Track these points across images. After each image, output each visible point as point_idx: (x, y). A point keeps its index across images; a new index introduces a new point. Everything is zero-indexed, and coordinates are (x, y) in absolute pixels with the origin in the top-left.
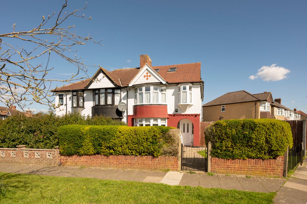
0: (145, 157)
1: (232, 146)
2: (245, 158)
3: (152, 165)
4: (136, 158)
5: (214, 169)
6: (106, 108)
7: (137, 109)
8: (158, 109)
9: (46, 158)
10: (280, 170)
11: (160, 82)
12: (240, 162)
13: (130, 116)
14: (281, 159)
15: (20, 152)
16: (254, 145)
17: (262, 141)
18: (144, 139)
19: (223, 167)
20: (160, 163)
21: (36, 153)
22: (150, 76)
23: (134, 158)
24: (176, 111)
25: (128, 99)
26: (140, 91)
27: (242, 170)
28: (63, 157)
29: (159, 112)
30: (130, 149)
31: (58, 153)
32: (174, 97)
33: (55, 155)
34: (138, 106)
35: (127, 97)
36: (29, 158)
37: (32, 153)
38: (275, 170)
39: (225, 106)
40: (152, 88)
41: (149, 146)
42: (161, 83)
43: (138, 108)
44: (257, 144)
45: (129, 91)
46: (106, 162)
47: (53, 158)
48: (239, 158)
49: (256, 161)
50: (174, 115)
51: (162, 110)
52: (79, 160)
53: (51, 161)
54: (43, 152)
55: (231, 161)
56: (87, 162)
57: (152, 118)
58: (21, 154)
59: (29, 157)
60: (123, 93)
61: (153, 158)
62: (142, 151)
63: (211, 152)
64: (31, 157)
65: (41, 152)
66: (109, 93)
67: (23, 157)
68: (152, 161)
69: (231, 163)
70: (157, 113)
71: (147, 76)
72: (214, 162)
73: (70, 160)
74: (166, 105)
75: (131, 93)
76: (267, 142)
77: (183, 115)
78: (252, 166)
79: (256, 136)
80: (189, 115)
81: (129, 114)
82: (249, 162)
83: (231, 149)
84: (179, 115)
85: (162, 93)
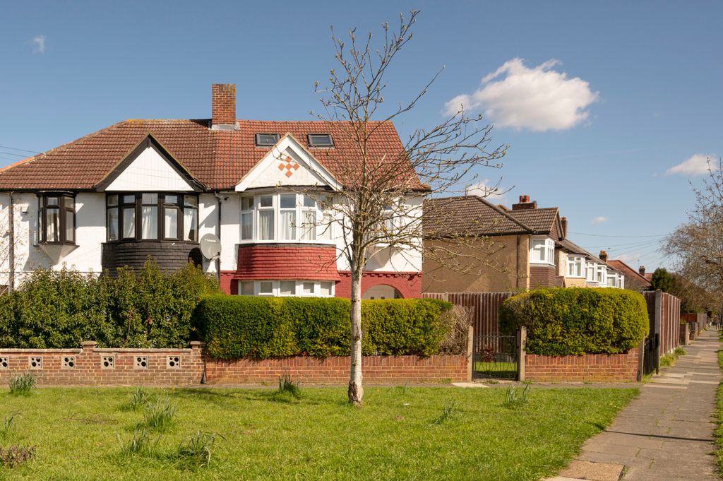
0: (403, 359)
1: (562, 334)
2: (583, 353)
3: (416, 372)
4: (385, 360)
5: (530, 374)
6: (162, 250)
7: (257, 255)
9: (165, 368)
10: (632, 372)
11: (324, 185)
12: (573, 360)
13: (226, 273)
14: (634, 353)
15: (90, 358)
16: (597, 329)
17: (609, 324)
18: (408, 321)
19: (545, 371)
20: (433, 368)
21: (135, 359)
22: (296, 167)
23: (381, 360)
25: (222, 226)
26: (262, 206)
27: (576, 374)
28: (210, 365)
29: (318, 265)
30: (377, 343)
31: (197, 357)
33: (188, 361)
34: (258, 247)
35: (219, 219)
36: (116, 371)
37: (126, 357)
38: (625, 371)
40: (300, 198)
41: (419, 334)
42: (328, 188)
43: (259, 251)
44: (601, 328)
45: (222, 201)
46: (316, 372)
47: (183, 367)
48: (573, 353)
49: (597, 357)
51: (324, 259)
52: (253, 369)
53: (177, 375)
54: (156, 355)
55: (559, 360)
56: (274, 373)
57: (299, 280)
58: (92, 361)
59: (117, 367)
60: (206, 206)
61: (420, 359)
62: (402, 346)
63: (527, 345)
64: (123, 367)
65: (151, 355)
66: (170, 206)
67: (100, 367)
68: (416, 364)
69: (558, 364)
70: (313, 268)
71: (289, 167)
72: (530, 363)
73: (229, 369)
74: (334, 246)
75: (231, 207)
76: (616, 324)
77: (378, 274)
78: (592, 367)
79: (599, 315)
80: (394, 275)
81: (223, 268)
82: (587, 360)
83: (561, 338)
84: (368, 274)
85: (324, 214)
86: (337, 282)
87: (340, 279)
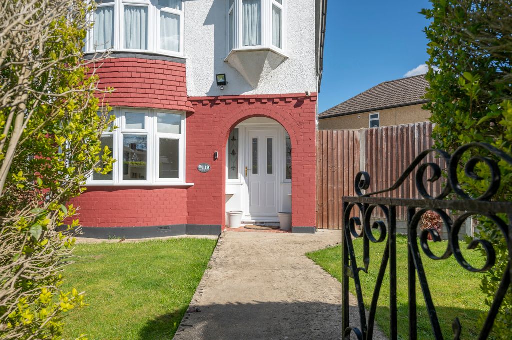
8: (143, 75)
24: (219, 84)
29: (148, 86)
32: (212, 27)
39: (378, 113)
50: (213, 101)
51: (161, 76)
57: (119, 108)
70: (139, 90)
74: (183, 60)
77: (247, 100)
80: (271, 99)
84: (234, 100)
85: (163, 13)
86: (189, 114)
87: (192, 110)
